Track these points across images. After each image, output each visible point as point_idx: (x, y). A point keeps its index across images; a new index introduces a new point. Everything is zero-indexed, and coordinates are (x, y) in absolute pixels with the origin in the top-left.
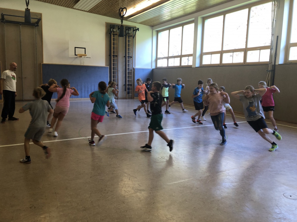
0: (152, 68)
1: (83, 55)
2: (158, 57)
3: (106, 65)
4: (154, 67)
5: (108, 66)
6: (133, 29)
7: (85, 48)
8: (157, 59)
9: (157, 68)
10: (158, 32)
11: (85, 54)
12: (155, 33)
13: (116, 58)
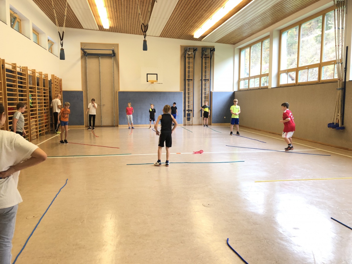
0: (233, 91)
1: (155, 81)
2: (241, 77)
3: (181, 90)
4: (236, 89)
5: (182, 91)
6: (211, 49)
7: (157, 74)
8: (239, 80)
9: (239, 91)
10: (240, 50)
11: (157, 80)
12: (237, 51)
13: (191, 82)
